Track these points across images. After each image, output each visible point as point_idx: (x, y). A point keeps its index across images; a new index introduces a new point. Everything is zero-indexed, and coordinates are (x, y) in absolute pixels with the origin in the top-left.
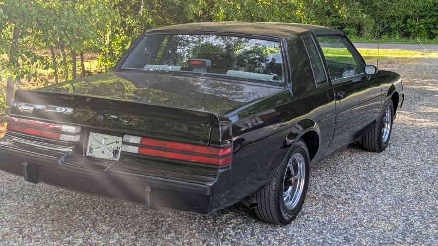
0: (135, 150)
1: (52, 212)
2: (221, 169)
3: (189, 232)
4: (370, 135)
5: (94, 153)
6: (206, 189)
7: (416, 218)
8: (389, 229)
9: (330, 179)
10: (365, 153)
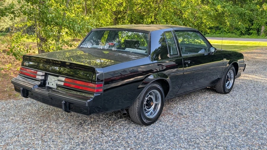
0: (62, 84)
1: (43, 113)
2: (96, 94)
3: (97, 126)
4: (219, 85)
5: (49, 85)
6: (85, 103)
7: (220, 127)
8: (201, 132)
9: (188, 106)
10: (217, 94)
